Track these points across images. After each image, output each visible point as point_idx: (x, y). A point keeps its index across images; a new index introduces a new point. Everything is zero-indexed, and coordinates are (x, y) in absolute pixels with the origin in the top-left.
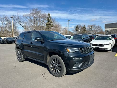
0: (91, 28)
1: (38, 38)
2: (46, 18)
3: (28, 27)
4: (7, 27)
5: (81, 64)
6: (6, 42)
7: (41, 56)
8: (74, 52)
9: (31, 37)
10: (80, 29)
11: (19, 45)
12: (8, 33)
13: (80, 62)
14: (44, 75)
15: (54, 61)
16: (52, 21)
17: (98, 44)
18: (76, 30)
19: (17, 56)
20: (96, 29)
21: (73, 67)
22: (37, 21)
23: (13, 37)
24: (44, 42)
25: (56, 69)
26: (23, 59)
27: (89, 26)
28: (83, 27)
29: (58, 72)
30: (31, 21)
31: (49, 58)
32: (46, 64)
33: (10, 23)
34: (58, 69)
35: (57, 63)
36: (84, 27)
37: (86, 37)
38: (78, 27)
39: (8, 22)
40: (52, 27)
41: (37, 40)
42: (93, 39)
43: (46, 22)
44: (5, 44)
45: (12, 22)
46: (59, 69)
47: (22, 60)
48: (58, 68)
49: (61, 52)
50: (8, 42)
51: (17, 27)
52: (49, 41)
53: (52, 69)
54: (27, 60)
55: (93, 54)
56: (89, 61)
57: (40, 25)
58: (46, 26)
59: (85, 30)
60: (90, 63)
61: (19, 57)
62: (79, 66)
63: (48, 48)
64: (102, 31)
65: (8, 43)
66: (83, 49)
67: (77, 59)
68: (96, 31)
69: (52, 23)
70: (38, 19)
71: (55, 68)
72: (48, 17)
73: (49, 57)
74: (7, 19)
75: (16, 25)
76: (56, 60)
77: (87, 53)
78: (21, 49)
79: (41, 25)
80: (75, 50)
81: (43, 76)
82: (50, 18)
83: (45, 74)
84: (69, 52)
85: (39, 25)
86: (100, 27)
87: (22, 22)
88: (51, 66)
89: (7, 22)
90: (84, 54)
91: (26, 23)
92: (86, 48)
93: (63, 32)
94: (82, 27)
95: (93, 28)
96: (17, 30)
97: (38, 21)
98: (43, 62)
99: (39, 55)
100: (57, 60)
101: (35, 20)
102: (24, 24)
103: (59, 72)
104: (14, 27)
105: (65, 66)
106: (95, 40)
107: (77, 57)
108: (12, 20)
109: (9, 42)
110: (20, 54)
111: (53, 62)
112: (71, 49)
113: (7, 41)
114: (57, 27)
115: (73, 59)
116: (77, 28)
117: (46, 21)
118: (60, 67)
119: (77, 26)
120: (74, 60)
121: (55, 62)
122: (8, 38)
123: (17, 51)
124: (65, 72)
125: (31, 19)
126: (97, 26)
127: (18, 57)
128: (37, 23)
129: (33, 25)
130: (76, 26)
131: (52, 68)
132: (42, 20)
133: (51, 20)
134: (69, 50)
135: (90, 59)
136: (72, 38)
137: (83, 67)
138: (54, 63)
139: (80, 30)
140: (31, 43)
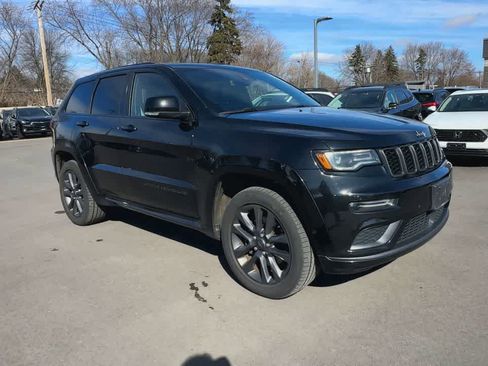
0: (421, 61)
1: (164, 103)
2: (206, 11)
3: (123, 58)
4: (19, 58)
5: (392, 227)
6: (14, 133)
7: (185, 193)
8: (356, 166)
9: (127, 98)
10: (369, 63)
11: (72, 143)
12: (24, 90)
13: (383, 218)
14: (202, 291)
15: (252, 216)
16: (239, 27)
17: (458, 131)
18: (351, 68)
19: (64, 195)
20: (441, 66)
21: (353, 248)
22: (162, 27)
23: (50, 104)
24: (195, 124)
25: (262, 258)
26: (94, 210)
27: (410, 50)
28: (384, 53)
29: (271, 272)
30: (136, 28)
31: (223, 203)
32: (209, 234)
33: (31, 38)
34: (271, 259)
35: (264, 227)
36: (390, 56)
37: (403, 97)
38: (362, 53)
39: (18, 32)
40: (239, 54)
41: (157, 114)
42: (433, 108)
43: (209, 30)
44: (11, 138)
45: (41, 30)
46: (276, 260)
47: (89, 218)
48: (272, 255)
49: (288, 170)
50: (21, 130)
51: (66, 56)
52: (221, 115)
53: (242, 261)
54: (112, 213)
55: (447, 175)
56: (429, 213)
57: (178, 47)
58: (207, 51)
59: (392, 70)
60: (431, 222)
61: (73, 202)
62: (382, 240)
63: (218, 150)
64: (470, 73)
65: (26, 136)
66: (399, 150)
67: (368, 205)
68: (444, 74)
69: (238, 36)
70: (168, 16)
71: (257, 254)
72: (217, 7)
73: (224, 197)
74: (15, 15)
75: (62, 49)
76: (262, 214)
77: (419, 174)
78: (81, 163)
79: (185, 45)
80: (362, 157)
81: (197, 296)
82: (226, 13)
83: (205, 285)
84: (331, 171)
85: (173, 44)
86: (462, 54)
87: (90, 33)
88: (237, 245)
89: (15, 34)
90: (405, 177)
91: (110, 37)
92: (416, 146)
93: (290, 77)
94: (379, 52)
95: (430, 60)
96: (66, 74)
97: (168, 27)
98: (197, 225)
99: (174, 191)
100: (265, 214)
101: (155, 22)
102: (101, 40)
103: (279, 272)
104: (53, 59)
105: (308, 243)
106: (445, 110)
107: (371, 194)
108: (40, 24)
109: (28, 129)
110: (78, 187)
111: (244, 226)
112: (342, 156)
113: (19, 124)
114: (264, 57)
115: (352, 204)
116: (357, 58)
117: (209, 25)
118: (282, 247)
119: (358, 48)
120: (356, 208)
121: (254, 223)
122: (22, 113)
123: (63, 170)
124: (309, 271)
125: (135, 19)
126: (448, 48)
127: (69, 200)
128: (166, 37)
129: (146, 47)
130: (354, 51)
131: (239, 254)
132: (188, 20)
133: (232, 21)
134: (330, 157)
135: (433, 202)
136: (336, 103)
137: (399, 246)
138: (252, 228)
139: (368, 70)
140: (130, 129)
